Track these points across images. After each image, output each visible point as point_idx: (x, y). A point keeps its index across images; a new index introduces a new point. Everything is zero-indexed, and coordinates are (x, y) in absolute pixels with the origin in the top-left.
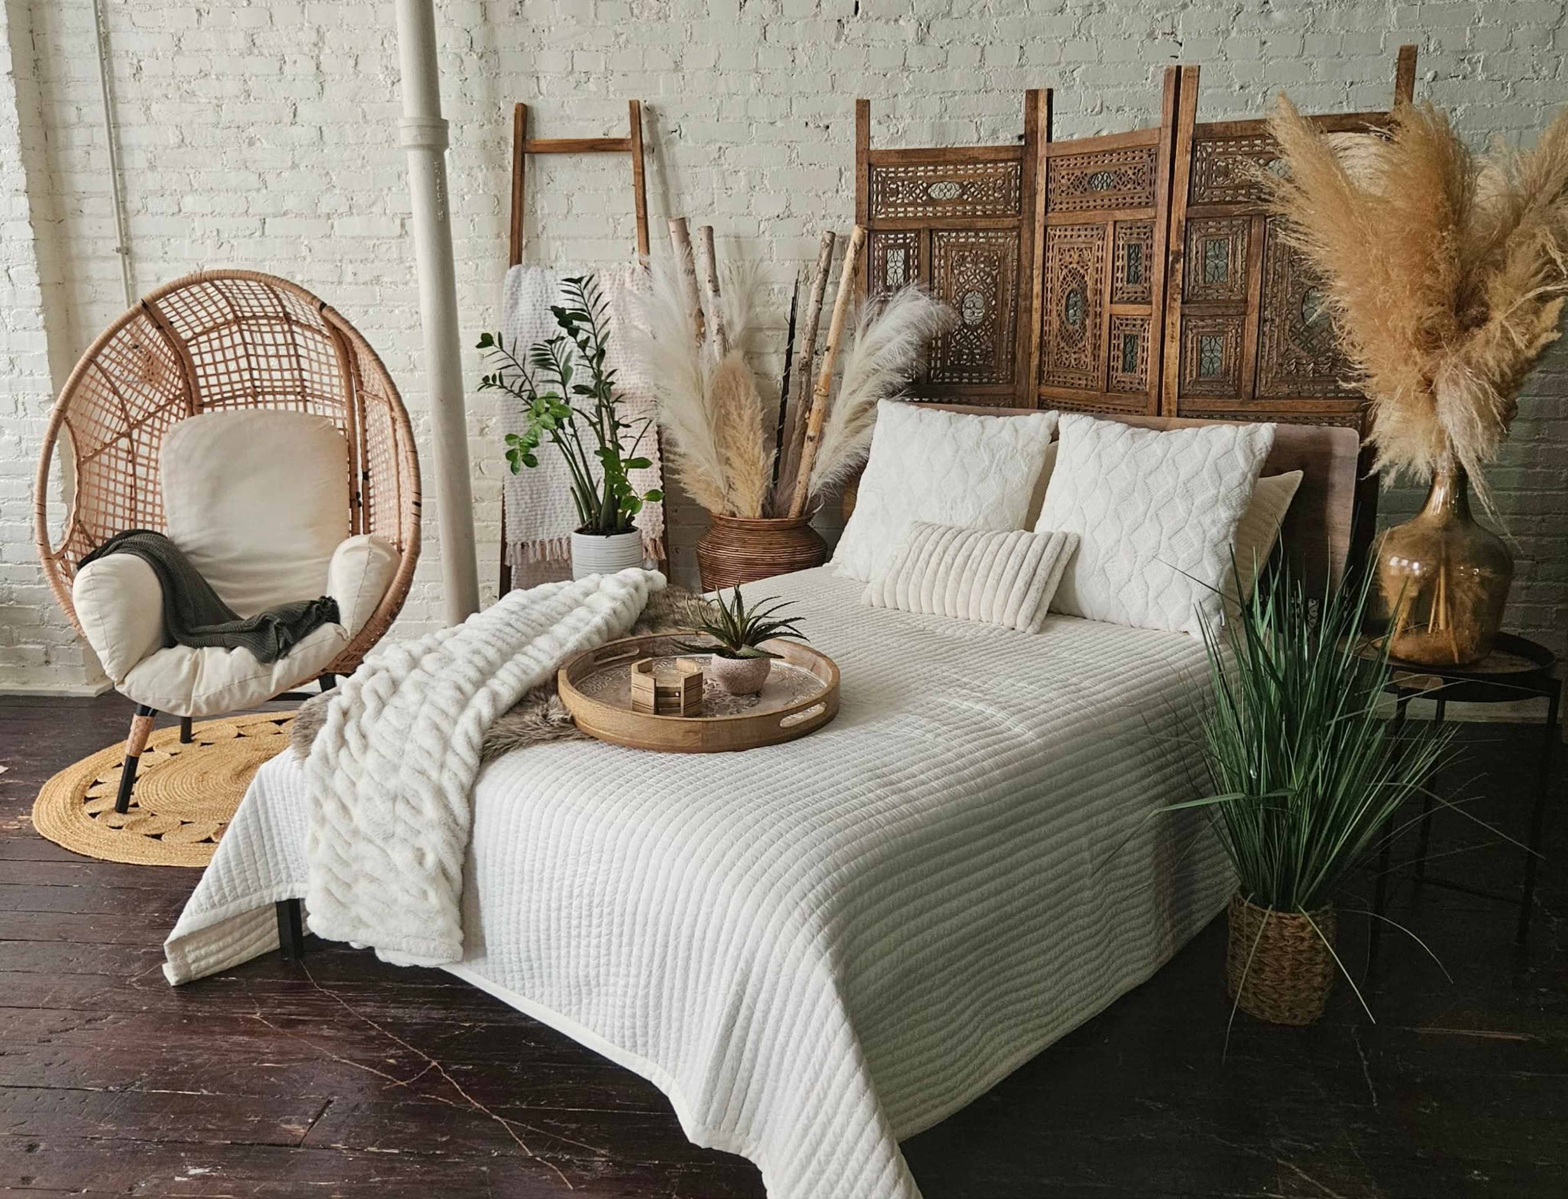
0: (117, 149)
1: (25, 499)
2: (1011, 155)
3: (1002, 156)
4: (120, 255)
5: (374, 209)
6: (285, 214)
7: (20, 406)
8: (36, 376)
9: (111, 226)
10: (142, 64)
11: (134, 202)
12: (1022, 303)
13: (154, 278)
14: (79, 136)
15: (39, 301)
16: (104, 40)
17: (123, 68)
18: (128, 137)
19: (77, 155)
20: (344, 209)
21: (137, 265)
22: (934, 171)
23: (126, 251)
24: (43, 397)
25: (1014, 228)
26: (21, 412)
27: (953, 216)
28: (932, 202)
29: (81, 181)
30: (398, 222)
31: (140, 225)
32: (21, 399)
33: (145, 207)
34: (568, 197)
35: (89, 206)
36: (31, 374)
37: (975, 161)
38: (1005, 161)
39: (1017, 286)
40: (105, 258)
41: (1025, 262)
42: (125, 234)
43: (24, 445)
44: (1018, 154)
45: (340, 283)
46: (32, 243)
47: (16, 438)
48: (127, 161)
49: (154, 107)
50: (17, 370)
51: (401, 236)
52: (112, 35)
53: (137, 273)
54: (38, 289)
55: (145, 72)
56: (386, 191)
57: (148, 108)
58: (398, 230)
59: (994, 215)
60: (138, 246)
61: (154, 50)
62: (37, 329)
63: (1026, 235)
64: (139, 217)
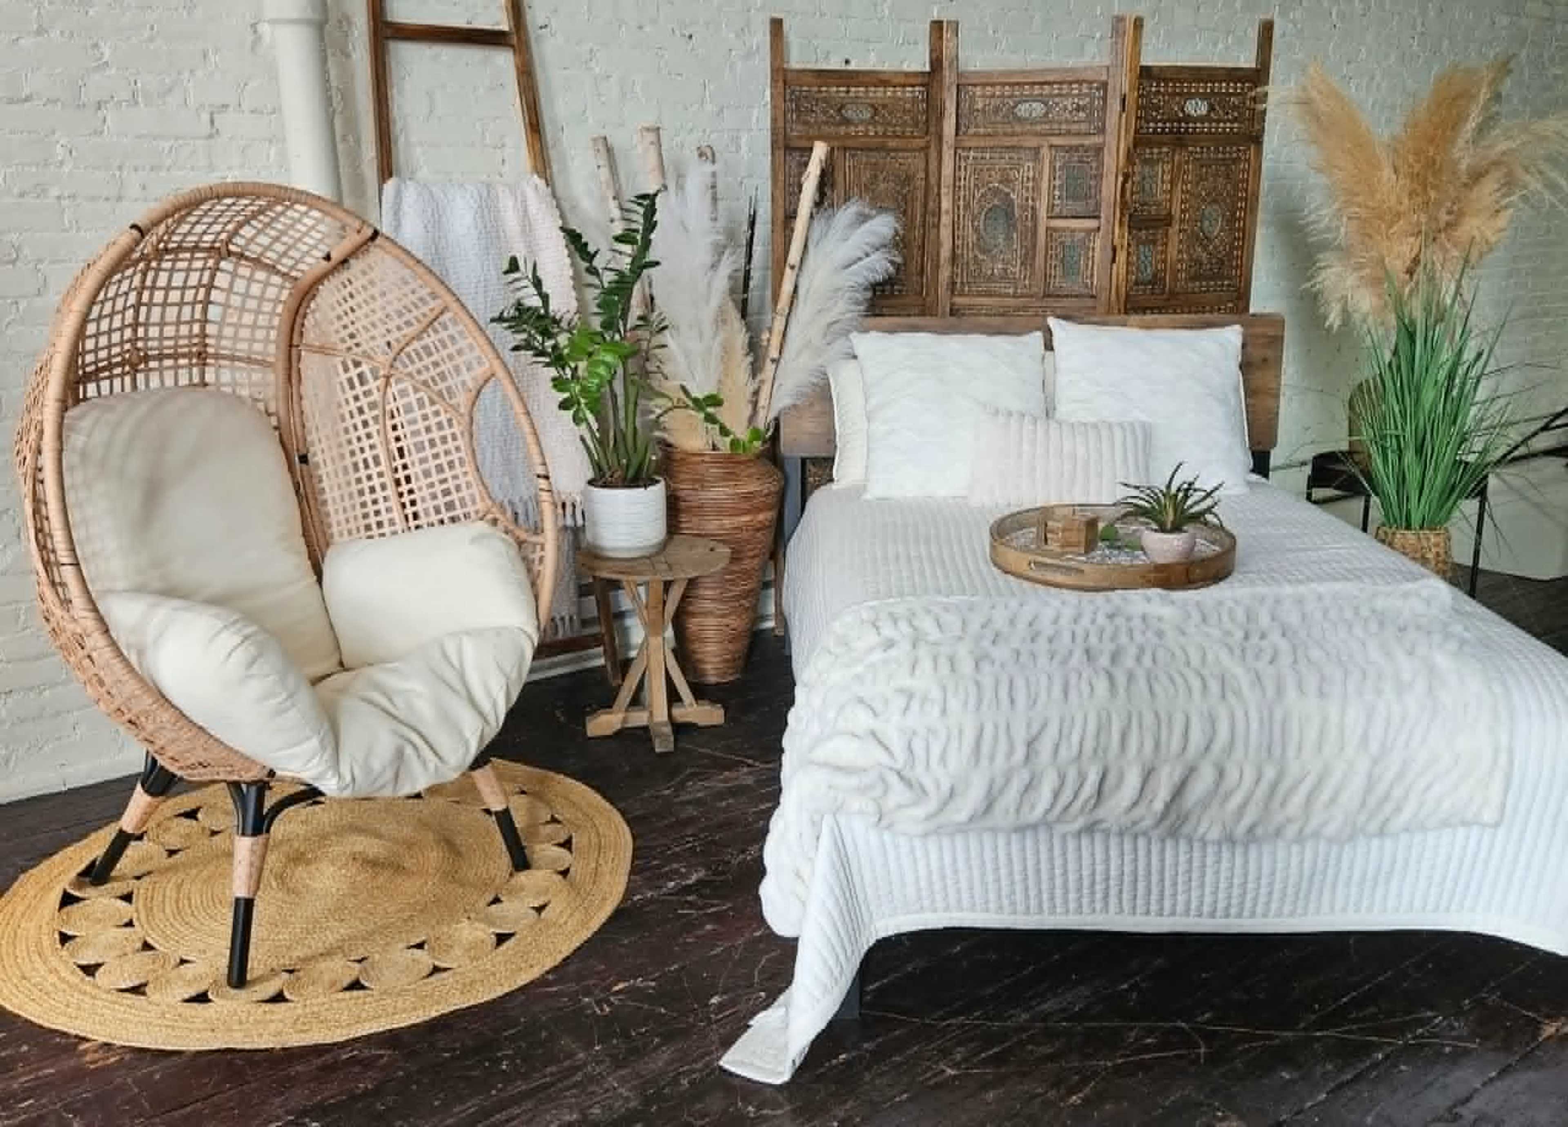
2: (919, 80)
3: (912, 81)
5: (169, 99)
6: (27, 99)
12: (930, 219)
20: (125, 95)
22: (848, 92)
25: (922, 149)
27: (866, 135)
28: (847, 122)
30: (206, 117)
34: (430, 95)
37: (885, 83)
38: (913, 86)
39: (925, 205)
41: (933, 180)
44: (926, 80)
45: (120, 199)
51: (211, 136)
56: (186, 75)
58: (206, 129)
59: (902, 136)
63: (933, 154)
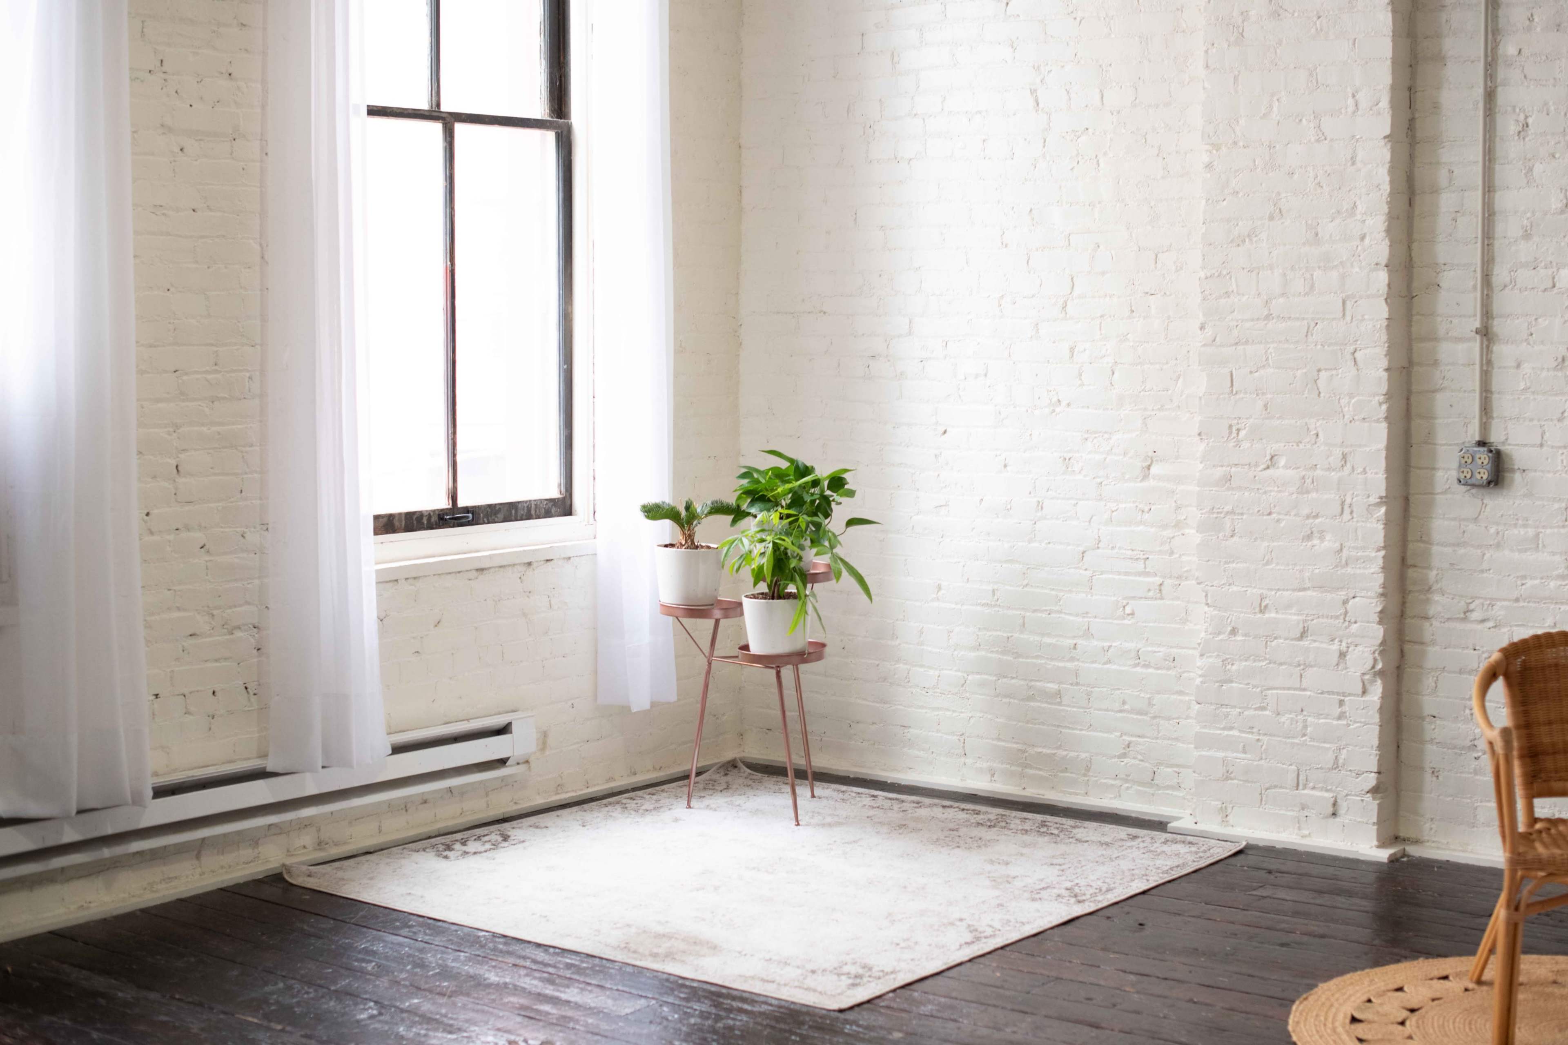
0: (1489, 215)
1: (1337, 617)
4: (1478, 337)
7: (1346, 507)
8: (1369, 475)
9: (1472, 302)
10: (1530, 121)
11: (1500, 274)
13: (1514, 364)
14: (1447, 202)
15: (1384, 388)
16: (1490, 96)
17: (1508, 126)
18: (1504, 200)
19: (1443, 222)
21: (1496, 348)
23: (1486, 333)
24: (1374, 499)
26: (1346, 516)
29: (1443, 251)
31: (1503, 302)
32: (1348, 501)
33: (1513, 281)
35: (1447, 279)
36: (1364, 471)
40: (1459, 340)
42: (1487, 314)
43: (1345, 553)
46: (1385, 323)
47: (1337, 545)
48: (1500, 228)
49: (1538, 168)
50: (1349, 466)
52: (1499, 89)
53: (1494, 357)
54: (1385, 375)
55: (1532, 130)
57: (1531, 169)
60: (1498, 326)
61: (1546, 104)
62: (1378, 421)
64: (1507, 291)
